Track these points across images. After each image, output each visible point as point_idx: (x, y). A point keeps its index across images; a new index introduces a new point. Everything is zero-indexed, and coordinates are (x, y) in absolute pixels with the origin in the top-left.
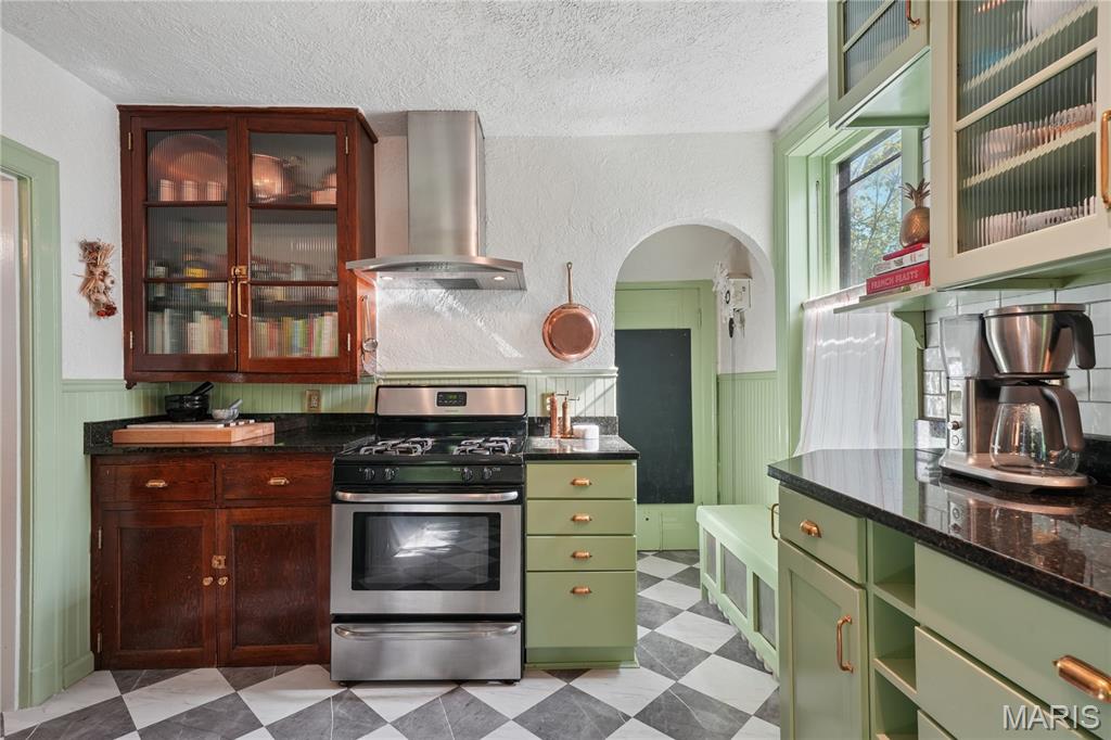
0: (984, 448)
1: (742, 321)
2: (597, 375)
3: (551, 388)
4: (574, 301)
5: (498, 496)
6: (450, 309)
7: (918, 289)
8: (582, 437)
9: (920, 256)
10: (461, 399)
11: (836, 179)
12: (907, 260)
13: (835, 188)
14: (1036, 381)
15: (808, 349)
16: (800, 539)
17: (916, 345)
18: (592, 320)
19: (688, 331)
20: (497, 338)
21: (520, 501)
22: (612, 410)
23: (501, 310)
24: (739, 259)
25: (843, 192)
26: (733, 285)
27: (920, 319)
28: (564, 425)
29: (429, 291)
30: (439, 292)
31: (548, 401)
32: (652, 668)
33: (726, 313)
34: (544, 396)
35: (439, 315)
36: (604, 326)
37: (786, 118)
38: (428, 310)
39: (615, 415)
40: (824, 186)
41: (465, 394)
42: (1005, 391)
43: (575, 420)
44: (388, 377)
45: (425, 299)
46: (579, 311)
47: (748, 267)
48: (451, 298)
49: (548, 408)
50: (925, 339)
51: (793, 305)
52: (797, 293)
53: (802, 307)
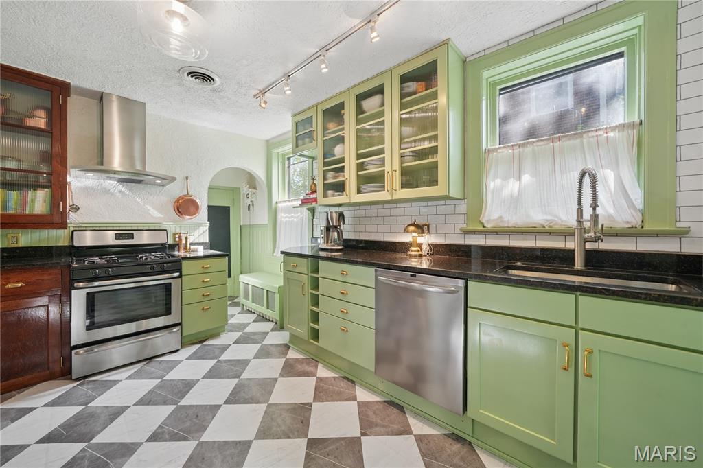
0: (327, 242)
1: (253, 205)
2: (200, 225)
3: (178, 230)
4: (190, 194)
5: (169, 276)
6: (120, 192)
7: (314, 204)
8: (196, 251)
9: (314, 196)
10: (131, 237)
11: (287, 162)
12: (312, 196)
13: (287, 166)
14: (336, 227)
15: (279, 217)
16: (291, 269)
17: (311, 218)
18: (198, 201)
19: (229, 207)
20: (149, 207)
21: (180, 276)
22: (206, 239)
23: (151, 194)
24: (252, 181)
25: (289, 167)
26: (250, 191)
27: (312, 211)
28: (186, 246)
29: (106, 182)
30: (115, 183)
31: (177, 236)
32: (232, 331)
33: (248, 202)
34: (175, 234)
35: (112, 194)
36: (203, 204)
37: (272, 139)
38: (106, 191)
39: (208, 241)
40: (283, 163)
41: (133, 234)
42: (331, 229)
43: (191, 244)
44: (83, 225)
45: (103, 185)
46: (193, 198)
47: (255, 185)
48: (121, 186)
49: (177, 239)
50: (313, 216)
51: (274, 202)
52: (275, 198)
53: (277, 203)
